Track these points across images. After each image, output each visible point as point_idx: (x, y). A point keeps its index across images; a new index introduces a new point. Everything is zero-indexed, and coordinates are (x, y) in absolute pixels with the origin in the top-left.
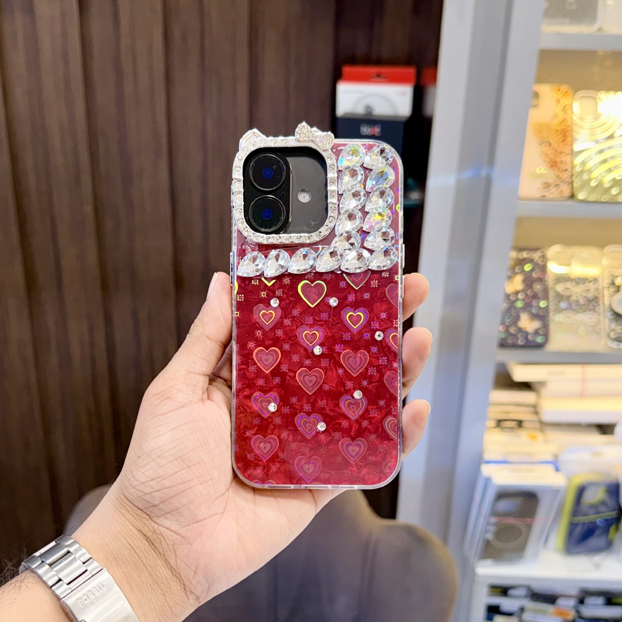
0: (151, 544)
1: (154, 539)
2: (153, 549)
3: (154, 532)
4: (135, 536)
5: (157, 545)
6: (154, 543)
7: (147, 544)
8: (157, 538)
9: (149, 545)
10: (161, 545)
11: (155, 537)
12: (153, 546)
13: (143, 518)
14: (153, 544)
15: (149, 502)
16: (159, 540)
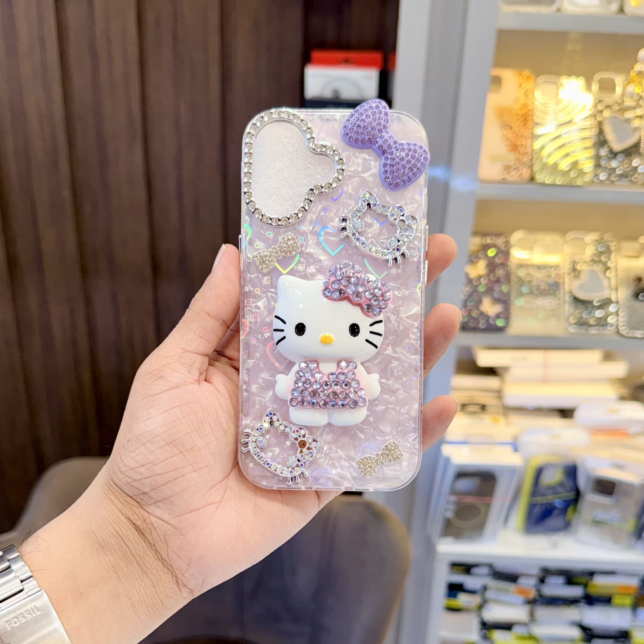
0: (141, 533)
1: (143, 529)
2: (142, 539)
3: (144, 521)
4: (123, 524)
5: (146, 535)
6: (144, 532)
7: (137, 533)
8: (148, 528)
9: (139, 534)
10: (151, 535)
11: (144, 525)
12: (142, 536)
13: (133, 505)
14: (143, 534)
15: (140, 490)
16: (149, 530)
